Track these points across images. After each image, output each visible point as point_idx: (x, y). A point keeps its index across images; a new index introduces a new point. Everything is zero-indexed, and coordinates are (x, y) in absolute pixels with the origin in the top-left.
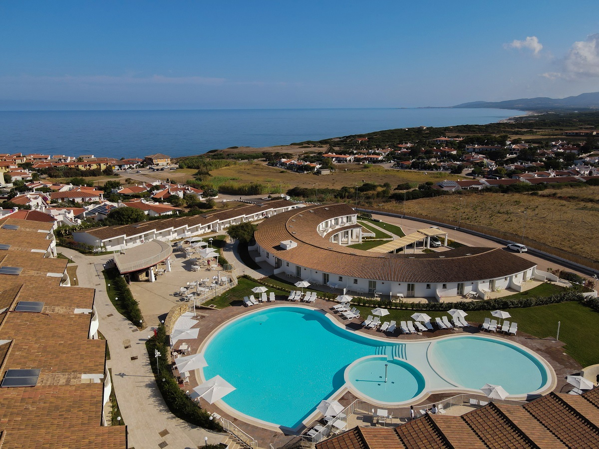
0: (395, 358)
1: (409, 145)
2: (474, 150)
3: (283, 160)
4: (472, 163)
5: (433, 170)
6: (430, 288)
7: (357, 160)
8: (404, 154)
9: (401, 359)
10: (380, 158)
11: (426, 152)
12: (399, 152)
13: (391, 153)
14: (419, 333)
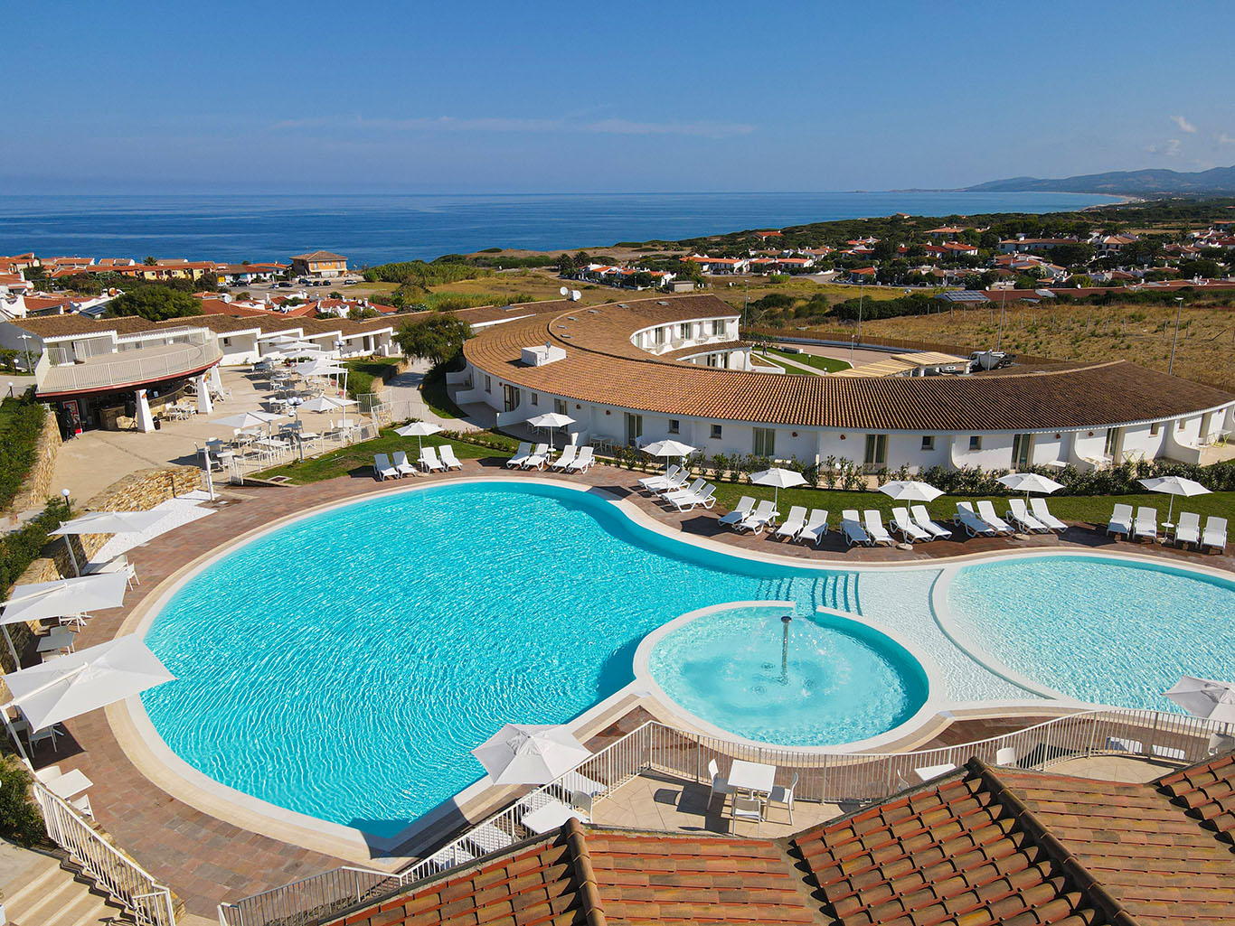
0: (820, 609)
1: (871, 240)
2: (1017, 247)
3: (593, 267)
4: (1014, 270)
5: (925, 285)
6: (932, 449)
7: (756, 269)
8: (862, 256)
9: (840, 612)
10: (808, 264)
11: (910, 253)
12: (850, 252)
13: (832, 256)
14: (901, 545)
